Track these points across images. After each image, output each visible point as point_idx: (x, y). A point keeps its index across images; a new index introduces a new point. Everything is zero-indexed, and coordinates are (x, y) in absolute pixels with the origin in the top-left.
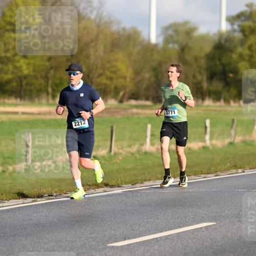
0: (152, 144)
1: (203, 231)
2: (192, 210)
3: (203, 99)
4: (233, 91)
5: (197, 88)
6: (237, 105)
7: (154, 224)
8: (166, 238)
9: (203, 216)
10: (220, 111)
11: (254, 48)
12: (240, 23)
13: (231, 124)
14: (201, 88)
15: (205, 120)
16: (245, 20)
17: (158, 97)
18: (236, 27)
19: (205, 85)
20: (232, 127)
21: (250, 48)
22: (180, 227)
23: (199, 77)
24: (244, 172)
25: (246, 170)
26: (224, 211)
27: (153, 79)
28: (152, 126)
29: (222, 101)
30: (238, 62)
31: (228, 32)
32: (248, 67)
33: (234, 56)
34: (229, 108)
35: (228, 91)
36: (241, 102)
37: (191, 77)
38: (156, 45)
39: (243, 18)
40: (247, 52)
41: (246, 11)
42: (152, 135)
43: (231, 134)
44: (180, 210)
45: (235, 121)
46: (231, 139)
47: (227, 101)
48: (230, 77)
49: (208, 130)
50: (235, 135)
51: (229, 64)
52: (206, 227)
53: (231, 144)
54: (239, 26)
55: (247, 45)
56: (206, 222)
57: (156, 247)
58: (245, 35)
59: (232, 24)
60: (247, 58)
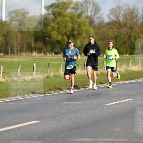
0: (4, 78)
1: (32, 126)
2: (26, 114)
3: (32, 52)
4: (49, 48)
5: (28, 46)
6: (51, 55)
7: (5, 122)
8: (12, 130)
9: (32, 117)
10: (41, 58)
11: (60, 23)
12: (52, 10)
13: (47, 66)
14: (31, 46)
15: (33, 64)
16: (55, 8)
17: (7, 51)
18: (50, 12)
19: (33, 44)
20: (48, 67)
21: (58, 23)
22: (19, 124)
23: (30, 40)
24: (55, 93)
25: (56, 91)
26: (44, 115)
27: (4, 41)
28: (3, 67)
29: (42, 53)
30: (51, 32)
31: (46, 15)
32: (57, 34)
33: (49, 28)
34: (46, 57)
35: (46, 48)
36: (53, 53)
37: (25, 40)
38: (5, 22)
39: (54, 7)
40: (56, 26)
41: (56, 3)
42: (3, 72)
43: (47, 72)
44: (19, 114)
45: (50, 64)
46: (47, 74)
47: (45, 53)
48: (47, 40)
49: (35, 69)
50: (50, 72)
51: (46, 33)
52: (34, 124)
53: (48, 77)
54: (52, 11)
55: (56, 22)
56: (34, 121)
57: (6, 135)
58: (55, 16)
59: (48, 10)
60: (56, 29)
